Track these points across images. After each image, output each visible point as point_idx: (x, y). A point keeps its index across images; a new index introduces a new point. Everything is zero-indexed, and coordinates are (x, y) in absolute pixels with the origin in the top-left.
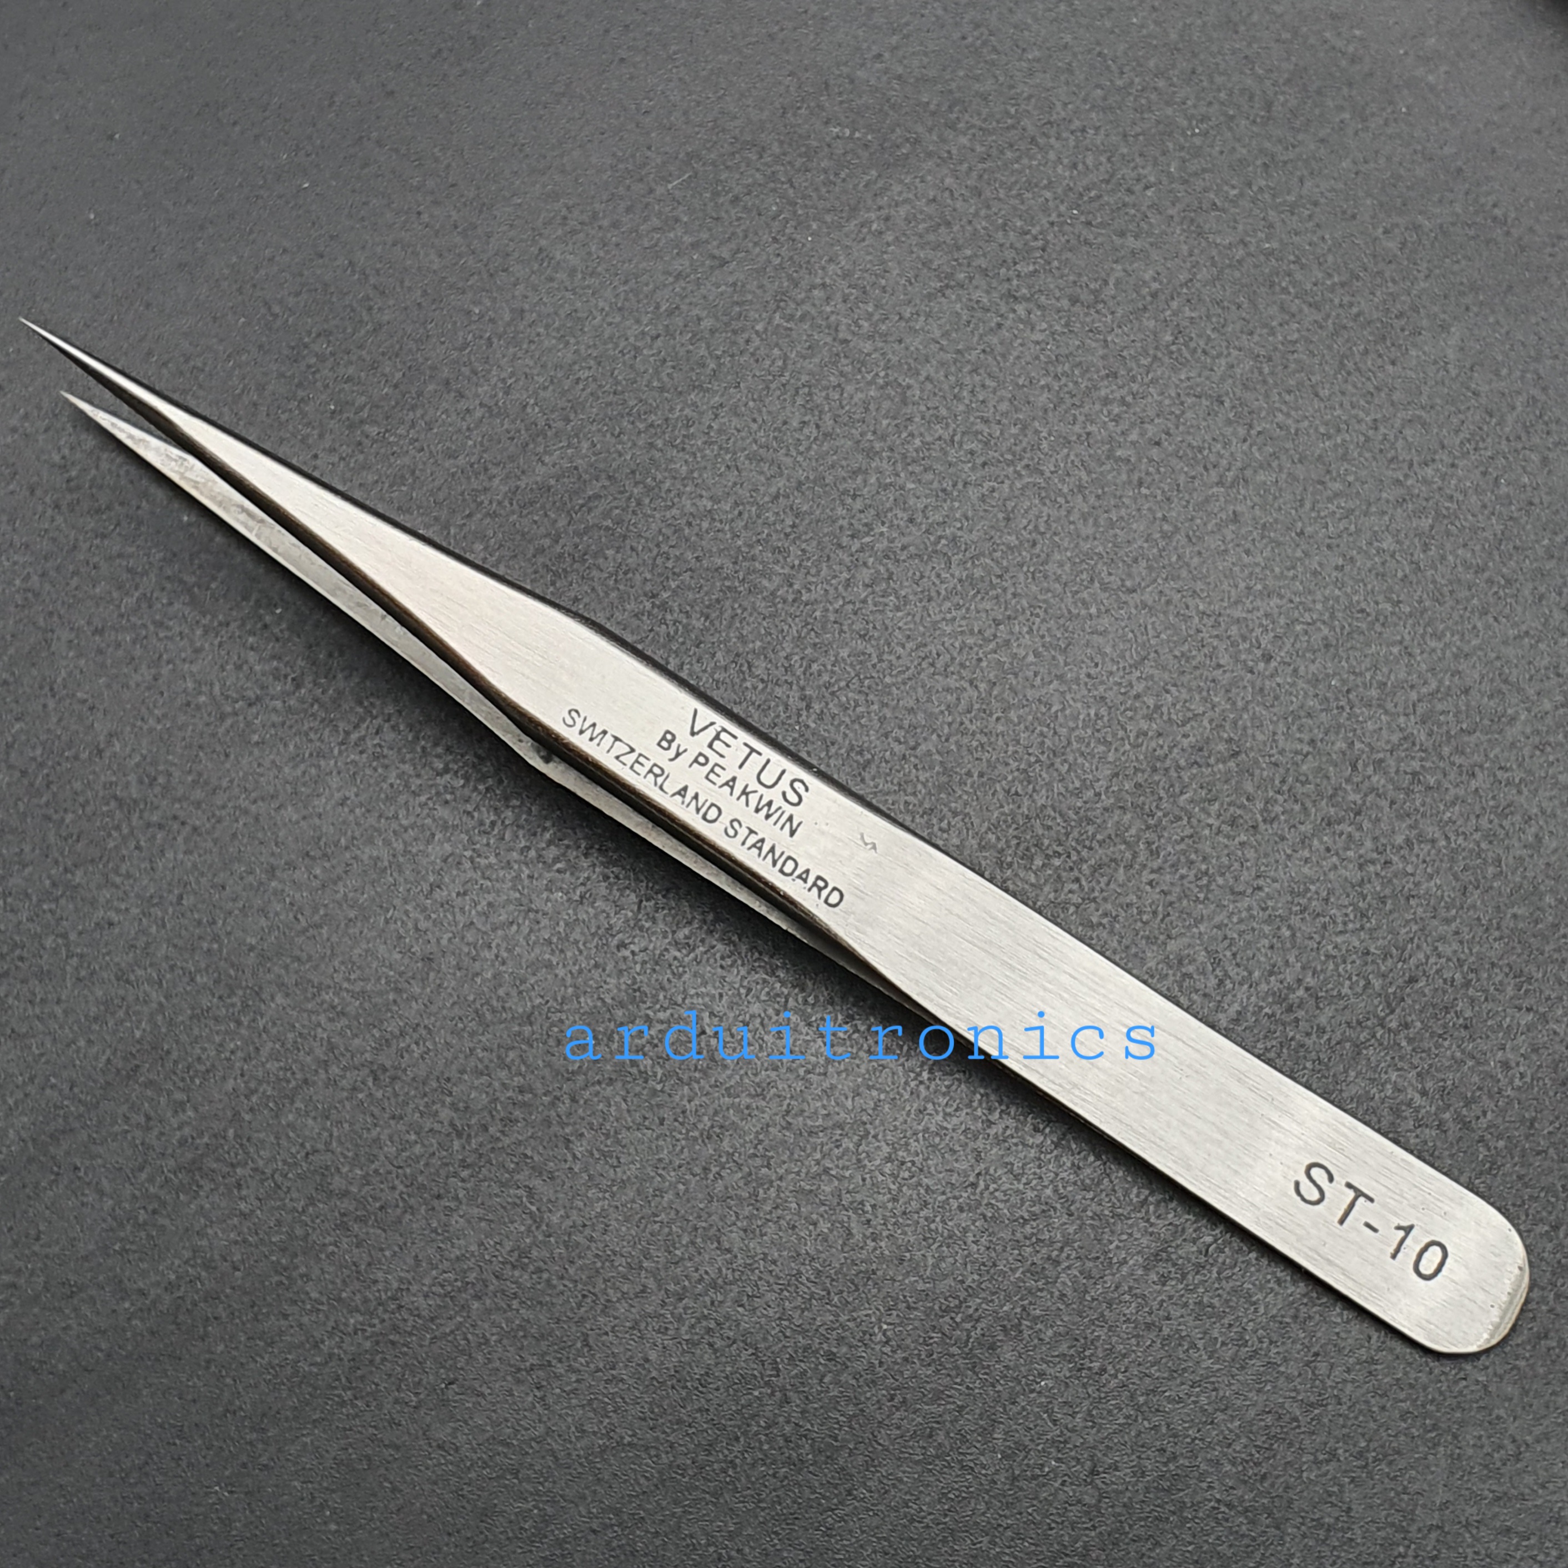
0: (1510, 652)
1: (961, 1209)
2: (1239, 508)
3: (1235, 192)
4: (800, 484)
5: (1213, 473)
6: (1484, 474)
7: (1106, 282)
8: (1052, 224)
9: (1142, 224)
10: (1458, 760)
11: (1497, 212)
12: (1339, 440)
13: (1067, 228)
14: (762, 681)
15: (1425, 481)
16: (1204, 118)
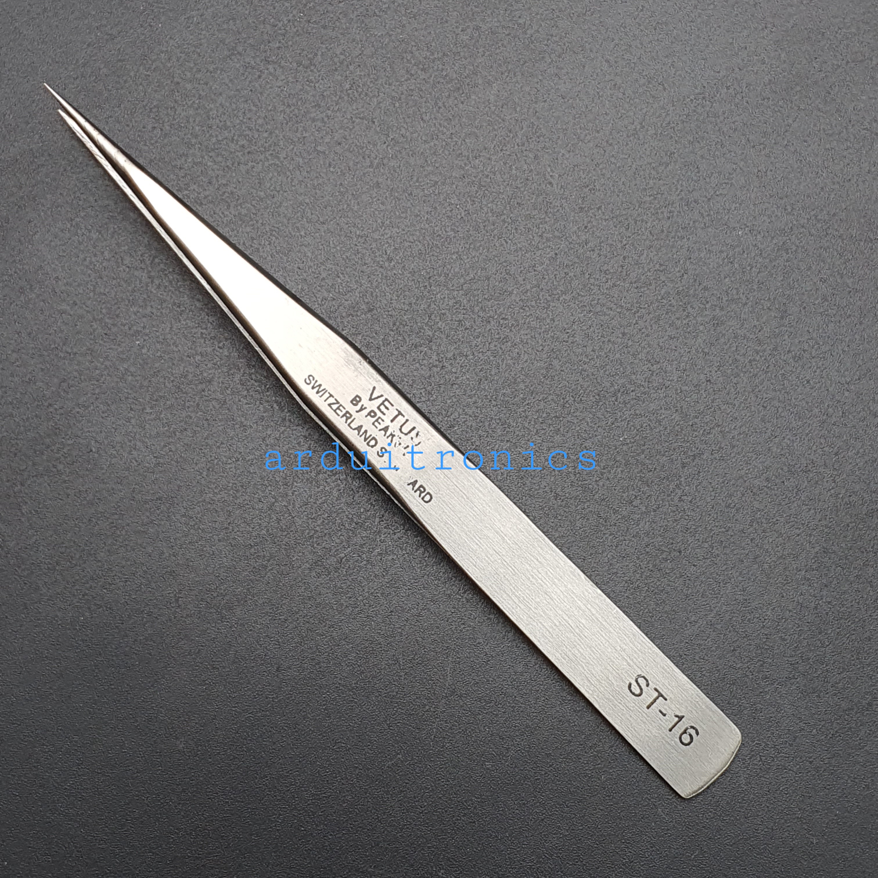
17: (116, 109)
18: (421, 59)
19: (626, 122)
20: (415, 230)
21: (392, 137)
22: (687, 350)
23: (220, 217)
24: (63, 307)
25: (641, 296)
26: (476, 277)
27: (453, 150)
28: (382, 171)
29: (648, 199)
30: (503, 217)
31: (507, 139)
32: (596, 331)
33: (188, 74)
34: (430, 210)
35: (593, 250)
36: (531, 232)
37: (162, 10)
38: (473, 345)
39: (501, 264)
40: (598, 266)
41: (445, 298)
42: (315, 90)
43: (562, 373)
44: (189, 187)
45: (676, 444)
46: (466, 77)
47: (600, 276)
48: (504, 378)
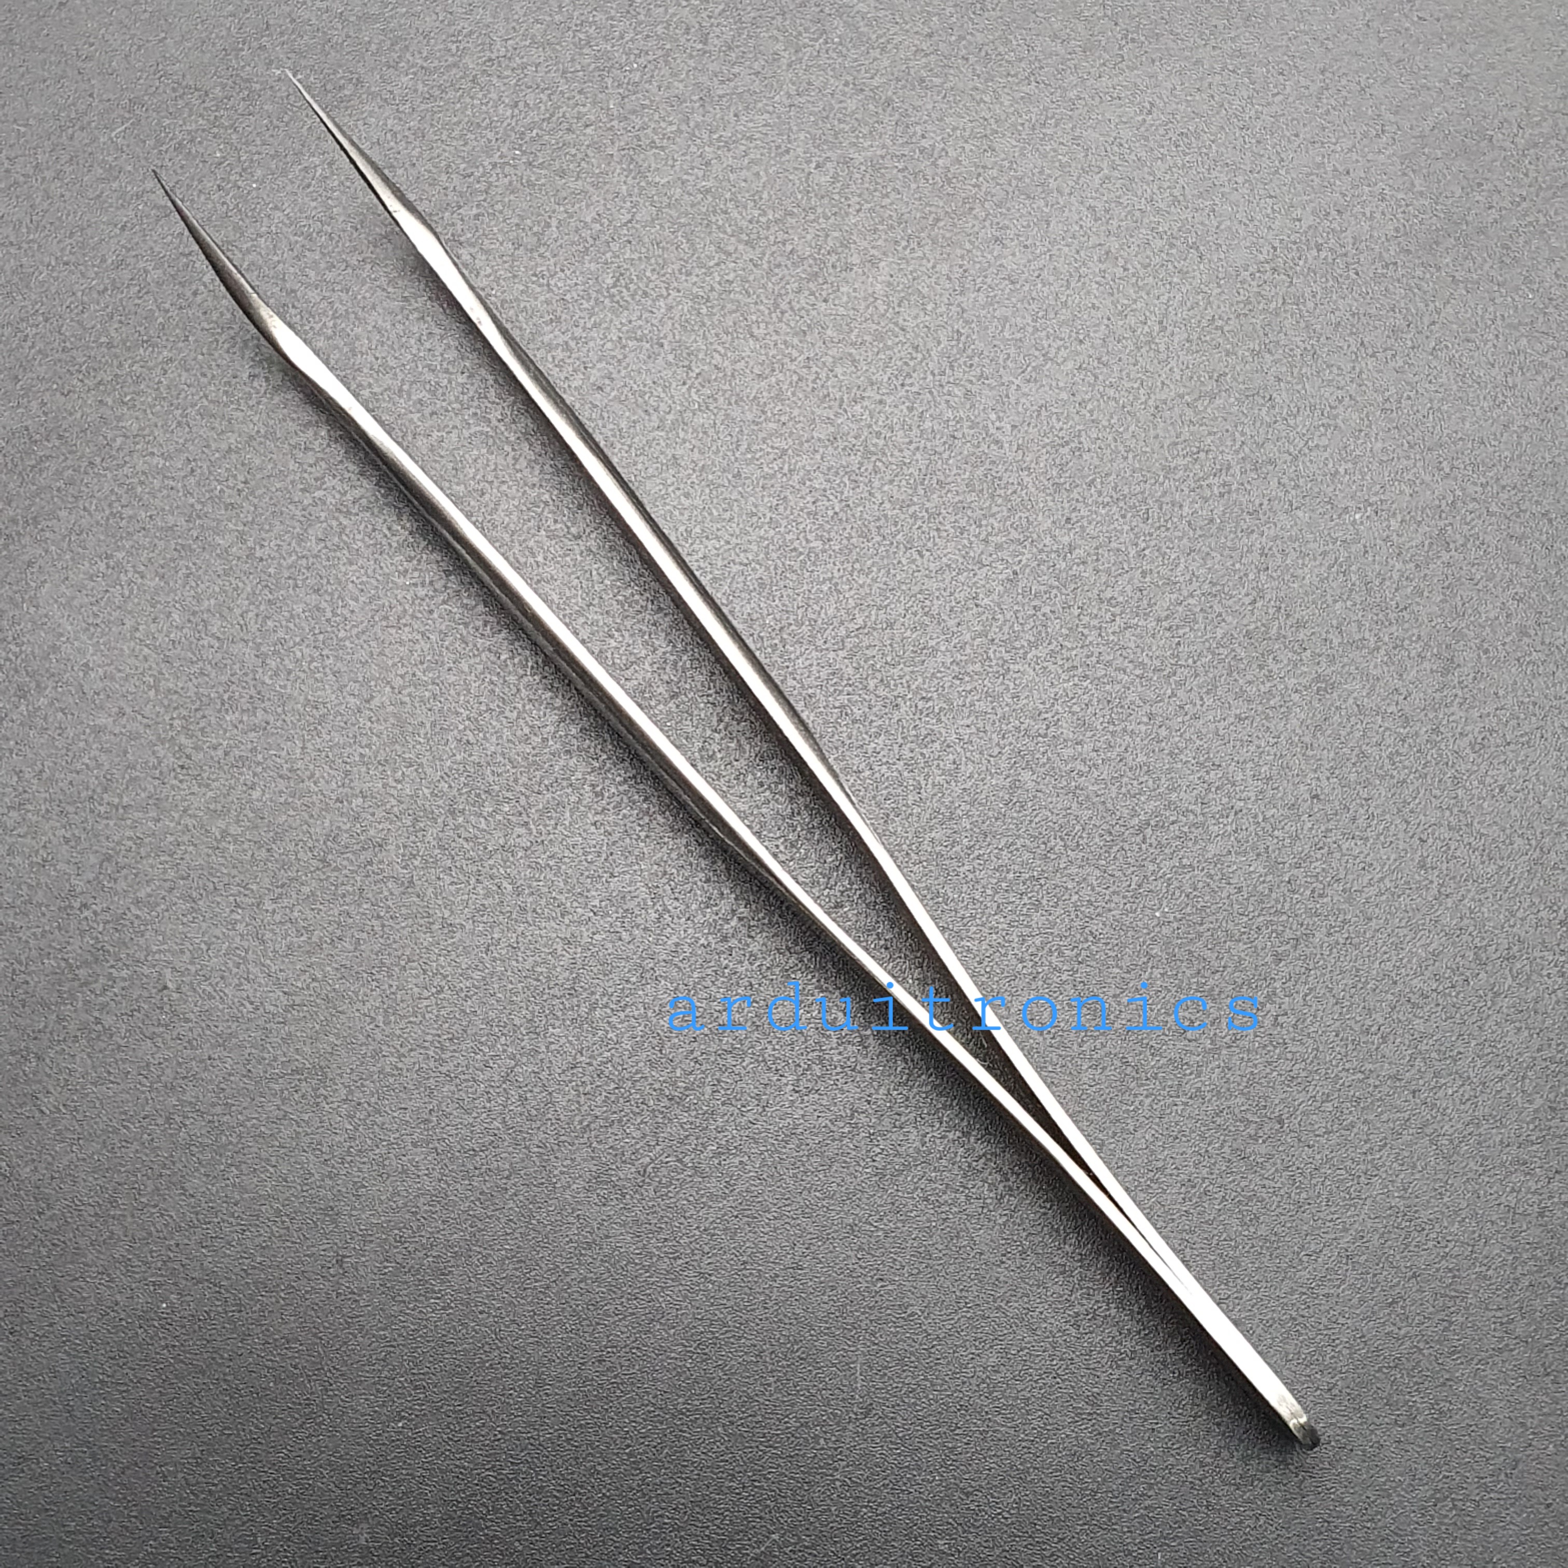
0: (931, 584)
1: (415, 1145)
2: (679, 452)
3: (674, 128)
4: (251, 438)
5: (654, 417)
6: (910, 409)
7: (548, 225)
8: (494, 165)
9: (583, 164)
10: (881, 692)
11: (925, 143)
12: (773, 379)
13: (507, 169)
14: (218, 639)
15: (855, 419)
16: (642, 52)
17: (181, 345)
18: (745, 224)
19: (1131, 320)
20: (750, 542)
21: (697, 371)
22: (1272, 741)
23: (386, 536)
24: (97, 722)
25: (1179, 644)
26: (869, 624)
27: (814, 389)
28: (682, 434)
29: (1180, 461)
30: (911, 510)
31: (912, 363)
32: (1100, 714)
33: (312, 274)
34: (775, 502)
35: (1083, 563)
36: (965, 535)
37: (256, 157)
38: (870, 751)
39: (915, 596)
40: (1096, 591)
41: (811, 665)
42: (550, 290)
43: (1039, 794)
44: (324, 483)
45: (1262, 918)
46: (829, 253)
47: (1100, 609)
48: (930, 811)
